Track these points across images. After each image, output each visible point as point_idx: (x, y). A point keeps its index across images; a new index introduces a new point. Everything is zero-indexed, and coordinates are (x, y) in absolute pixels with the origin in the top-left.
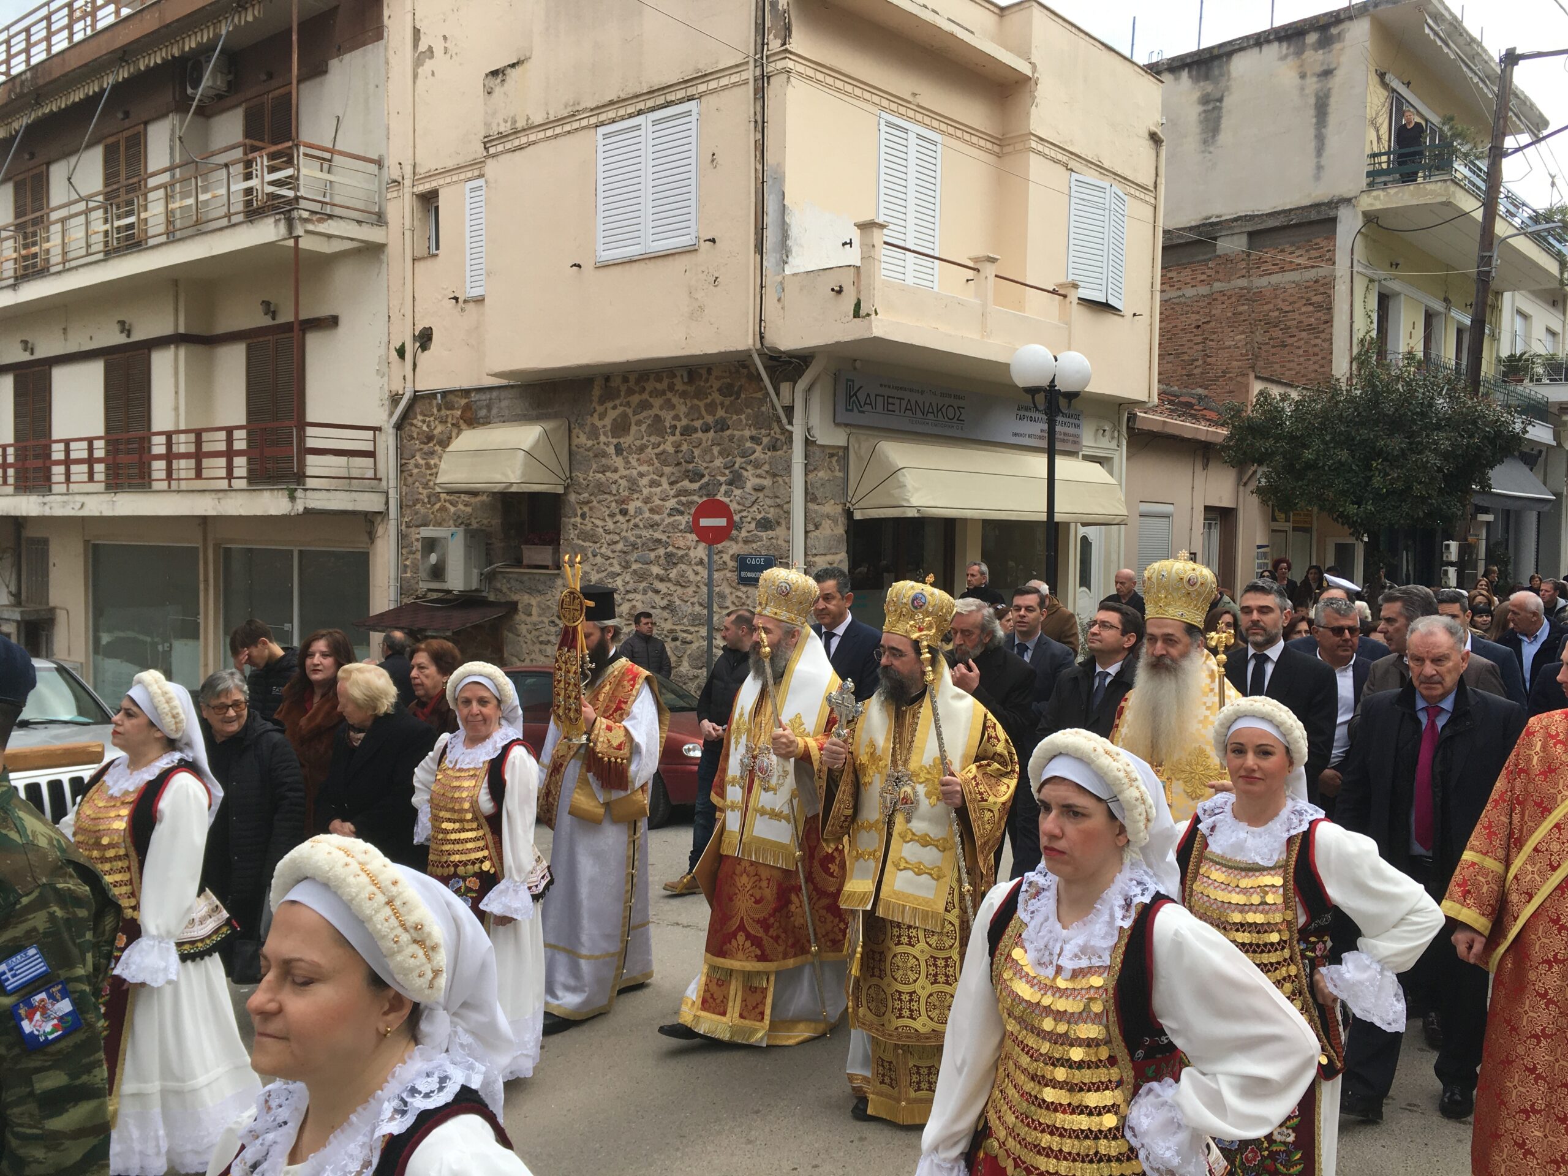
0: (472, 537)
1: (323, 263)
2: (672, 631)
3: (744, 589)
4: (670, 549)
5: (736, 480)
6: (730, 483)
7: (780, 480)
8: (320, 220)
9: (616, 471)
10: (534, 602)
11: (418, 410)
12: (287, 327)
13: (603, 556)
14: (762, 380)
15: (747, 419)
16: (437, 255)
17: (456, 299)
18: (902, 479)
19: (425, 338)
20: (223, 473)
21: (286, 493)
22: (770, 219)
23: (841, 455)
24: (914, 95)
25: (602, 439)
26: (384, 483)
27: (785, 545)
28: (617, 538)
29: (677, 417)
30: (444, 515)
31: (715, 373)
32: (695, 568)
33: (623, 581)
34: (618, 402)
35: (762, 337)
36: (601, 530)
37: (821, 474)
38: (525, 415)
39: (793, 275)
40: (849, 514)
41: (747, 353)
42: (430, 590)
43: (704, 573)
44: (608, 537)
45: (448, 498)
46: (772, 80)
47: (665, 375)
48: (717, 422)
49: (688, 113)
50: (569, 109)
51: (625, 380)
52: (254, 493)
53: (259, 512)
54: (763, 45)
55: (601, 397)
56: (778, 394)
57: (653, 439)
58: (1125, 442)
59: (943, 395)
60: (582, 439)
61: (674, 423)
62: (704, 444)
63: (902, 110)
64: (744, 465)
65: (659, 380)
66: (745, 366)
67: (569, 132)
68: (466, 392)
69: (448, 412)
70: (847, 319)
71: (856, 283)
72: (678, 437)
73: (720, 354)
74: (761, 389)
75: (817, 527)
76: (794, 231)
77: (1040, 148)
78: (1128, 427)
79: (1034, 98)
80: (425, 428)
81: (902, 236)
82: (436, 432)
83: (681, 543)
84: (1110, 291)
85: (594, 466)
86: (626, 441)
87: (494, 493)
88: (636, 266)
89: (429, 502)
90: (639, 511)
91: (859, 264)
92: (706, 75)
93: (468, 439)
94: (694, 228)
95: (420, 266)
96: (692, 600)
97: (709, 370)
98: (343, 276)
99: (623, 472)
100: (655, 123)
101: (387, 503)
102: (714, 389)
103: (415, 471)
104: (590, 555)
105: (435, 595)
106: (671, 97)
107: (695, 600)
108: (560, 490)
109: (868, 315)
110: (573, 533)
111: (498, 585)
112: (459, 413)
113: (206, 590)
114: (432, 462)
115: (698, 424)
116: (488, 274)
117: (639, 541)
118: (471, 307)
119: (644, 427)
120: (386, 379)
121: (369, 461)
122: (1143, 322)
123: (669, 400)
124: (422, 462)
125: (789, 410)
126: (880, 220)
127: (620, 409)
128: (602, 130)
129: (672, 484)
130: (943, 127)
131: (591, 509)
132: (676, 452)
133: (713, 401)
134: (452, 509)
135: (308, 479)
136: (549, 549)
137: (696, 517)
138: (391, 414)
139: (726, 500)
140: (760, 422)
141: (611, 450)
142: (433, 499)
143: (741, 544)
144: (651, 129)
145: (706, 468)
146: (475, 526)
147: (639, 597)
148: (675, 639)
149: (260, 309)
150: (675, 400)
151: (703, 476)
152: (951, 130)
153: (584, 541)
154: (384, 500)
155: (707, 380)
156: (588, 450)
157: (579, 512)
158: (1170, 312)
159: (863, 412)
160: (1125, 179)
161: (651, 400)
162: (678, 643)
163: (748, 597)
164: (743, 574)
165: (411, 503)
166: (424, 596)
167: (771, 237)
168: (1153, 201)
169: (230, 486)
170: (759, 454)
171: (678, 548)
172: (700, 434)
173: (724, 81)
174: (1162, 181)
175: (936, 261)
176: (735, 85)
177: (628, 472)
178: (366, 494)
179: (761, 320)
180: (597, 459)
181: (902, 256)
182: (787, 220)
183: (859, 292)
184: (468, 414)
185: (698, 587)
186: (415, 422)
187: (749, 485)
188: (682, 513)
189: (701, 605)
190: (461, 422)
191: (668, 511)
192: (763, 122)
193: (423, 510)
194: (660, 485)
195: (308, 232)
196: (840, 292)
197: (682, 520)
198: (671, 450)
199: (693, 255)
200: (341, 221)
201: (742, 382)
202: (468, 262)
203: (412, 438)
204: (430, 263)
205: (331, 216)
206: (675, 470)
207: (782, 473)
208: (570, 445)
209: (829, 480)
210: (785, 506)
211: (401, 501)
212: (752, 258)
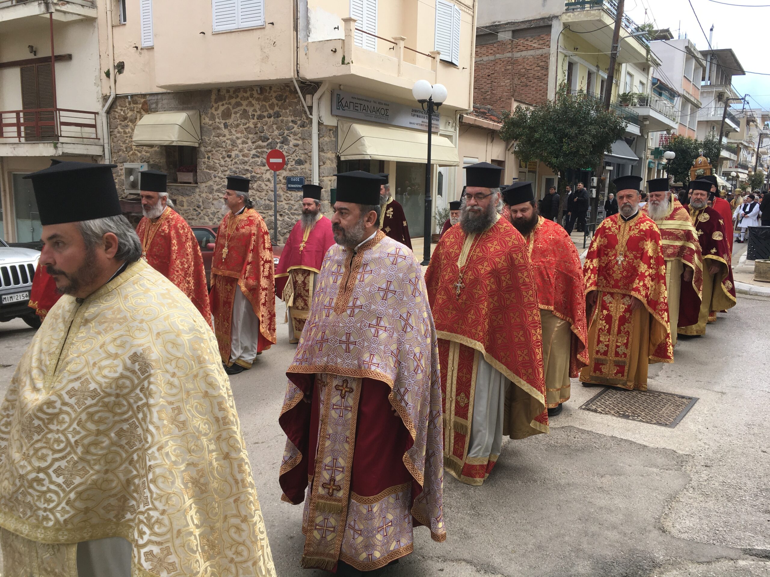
1: (64, 26)
3: (290, 192)
4: (253, 174)
5: (285, 141)
6: (282, 143)
7: (306, 142)
8: (63, 4)
9: (224, 136)
10: (184, 200)
11: (118, 104)
12: (45, 60)
13: (219, 177)
14: (297, 93)
15: (290, 111)
16: (125, 25)
17: (137, 48)
18: (362, 142)
19: (120, 67)
20: (16, 134)
21: (52, 145)
22: (301, 14)
23: (335, 130)
25: (217, 120)
26: (101, 141)
27: (309, 172)
28: (226, 169)
29: (255, 111)
30: (135, 157)
31: (273, 89)
32: (266, 183)
34: (224, 102)
35: (298, 72)
36: (218, 165)
37: (326, 139)
38: (176, 108)
39: (312, 42)
40: (338, 158)
41: (291, 80)
42: (131, 194)
43: (271, 185)
44: (222, 168)
45: (136, 148)
47: (248, 89)
48: (275, 113)
51: (228, 91)
52: (34, 145)
53: (37, 155)
55: (215, 99)
56: (305, 100)
57: (243, 121)
58: (458, 129)
59: (379, 103)
60: (207, 120)
61: (253, 113)
62: (269, 124)
64: (289, 134)
65: (246, 92)
66: (288, 86)
68: (144, 96)
69: (135, 106)
70: (339, 65)
71: (343, 47)
72: (256, 120)
73: (277, 80)
74: (296, 98)
75: (324, 163)
76: (312, 21)
78: (459, 121)
81: (361, 26)
82: (128, 115)
83: (259, 171)
84: (453, 56)
85: (213, 134)
86: (230, 121)
87: (161, 146)
88: (233, 34)
89: (126, 151)
90: (237, 156)
91: (344, 38)
93: (148, 119)
94: (263, 17)
95: (116, 30)
97: (271, 88)
98: (74, 34)
99: (228, 137)
101: (104, 151)
102: (273, 97)
103: (118, 135)
104: (213, 177)
105: (132, 197)
107: (266, 198)
108: (197, 145)
109: (349, 63)
110: (203, 167)
112: (141, 106)
113: (5, 196)
114: (127, 131)
115: (265, 114)
116: (155, 35)
117: (237, 170)
118: (145, 52)
119: (238, 115)
120: (100, 88)
121: (93, 129)
122: (467, 71)
123: (251, 102)
124: (122, 130)
125: (310, 108)
126: (352, 18)
127: (226, 106)
129: (253, 143)
131: (212, 155)
132: (255, 127)
133: (273, 103)
134: (139, 154)
135: (62, 138)
136: (191, 174)
137: (268, 159)
138: (104, 106)
139: (281, 150)
140: (296, 113)
141: (222, 126)
142: (128, 149)
143: (288, 172)
145: (270, 135)
146: (152, 162)
149: (28, 50)
150: (254, 102)
151: (269, 139)
153: (209, 170)
154: (102, 149)
155: (269, 93)
156: (210, 126)
157: (206, 156)
158: (478, 67)
159: (344, 110)
160: (460, 2)
161: (242, 102)
163: (292, 196)
164: (289, 186)
165: (116, 151)
166: (126, 197)
167: (301, 23)
168: (472, 13)
169: (20, 141)
170: (296, 128)
171: (257, 173)
172: (266, 119)
174: (476, 4)
175: (377, 38)
177: (231, 137)
178: (93, 146)
179: (297, 64)
180: (215, 130)
181: (361, 35)
182: (309, 15)
183: (344, 52)
184: (146, 107)
185: (268, 192)
186: (117, 110)
187: (291, 144)
188: (258, 157)
189: (269, 200)
190: (142, 111)
191: (252, 156)
193: (123, 155)
194: (247, 143)
195: (57, 10)
196: (335, 51)
197: (259, 160)
198: (252, 126)
199: (262, 30)
200: (73, 5)
201: (287, 93)
202: (142, 29)
203: (115, 118)
204: (121, 29)
205: (68, 2)
206: (254, 136)
207: (307, 138)
208: (200, 123)
209: (329, 142)
210: (309, 154)
211: (111, 150)
212: (292, 33)
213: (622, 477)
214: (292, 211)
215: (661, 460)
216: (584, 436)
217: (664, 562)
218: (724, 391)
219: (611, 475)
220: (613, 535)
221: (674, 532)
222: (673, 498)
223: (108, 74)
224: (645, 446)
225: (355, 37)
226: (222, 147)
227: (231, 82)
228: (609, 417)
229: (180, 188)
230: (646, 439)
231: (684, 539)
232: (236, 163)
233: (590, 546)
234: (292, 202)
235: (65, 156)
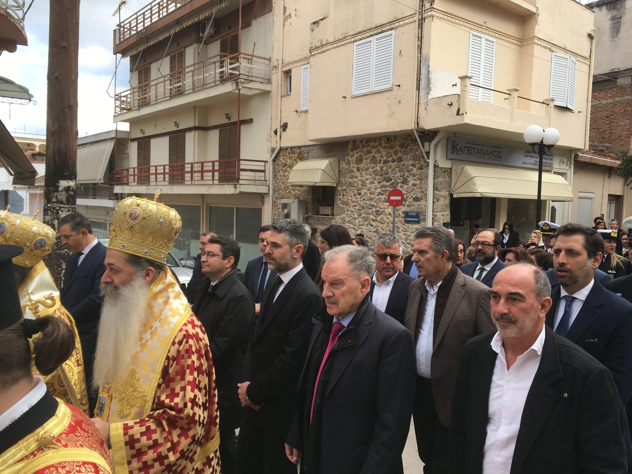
0: (301, 203)
1: (249, 98)
3: (407, 225)
4: (378, 208)
5: (405, 182)
6: (403, 183)
7: (423, 182)
8: (248, 83)
9: (357, 178)
11: (281, 154)
12: (235, 123)
13: (351, 211)
14: (417, 141)
15: (410, 157)
16: (290, 95)
17: (297, 111)
18: (474, 181)
19: (285, 127)
20: (211, 178)
21: (233, 185)
22: (423, 77)
23: (449, 172)
24: (485, 23)
25: (352, 165)
26: (268, 182)
27: (424, 207)
28: (356, 204)
29: (382, 157)
30: (290, 194)
31: (398, 139)
32: (387, 216)
33: (359, 221)
34: (358, 151)
35: (418, 124)
36: (350, 201)
37: (440, 179)
38: (322, 156)
39: (432, 99)
40: (451, 195)
41: (412, 131)
43: (392, 219)
44: (353, 204)
45: (292, 188)
46: (426, 20)
47: (377, 140)
48: (398, 159)
49: (391, 35)
50: (343, 36)
51: (362, 142)
52: (222, 186)
53: (223, 193)
54: (423, 6)
55: (352, 148)
56: (423, 147)
57: (372, 165)
58: (573, 167)
59: (492, 147)
60: (344, 165)
61: (380, 159)
62: (392, 167)
63: (480, 29)
64: (408, 176)
65: (375, 141)
66: (410, 136)
67: (343, 45)
68: (300, 147)
69: (293, 155)
70: (454, 116)
71: (458, 101)
72: (382, 164)
73: (401, 131)
74: (417, 145)
75: (438, 200)
76: (433, 81)
77: (539, 42)
78: (574, 160)
79: (537, 21)
81: (478, 81)
82: (288, 163)
83: (382, 206)
84: (568, 102)
85: (348, 176)
86: (361, 166)
87: (309, 186)
88: (368, 96)
90: (366, 194)
91: (459, 93)
92: (399, 19)
93: (301, 165)
94: (391, 81)
95: (284, 99)
96: (386, 229)
97: (395, 138)
98: (255, 103)
99: (359, 178)
100: (377, 39)
101: (269, 190)
102: (397, 145)
103: (280, 178)
104: (346, 210)
106: (384, 29)
108: (335, 185)
109: (463, 114)
110: (339, 202)
111: (310, 222)
112: (297, 155)
113: (203, 222)
114: (286, 174)
115: (390, 159)
116: (310, 101)
117: (365, 205)
118: (303, 114)
119: (368, 160)
120: (270, 142)
121: (263, 174)
122: (583, 115)
123: (379, 150)
124: (282, 174)
125: (428, 153)
126: (469, 75)
127: (359, 154)
128: (356, 43)
129: (379, 183)
130: (497, 35)
131: (346, 193)
132: (381, 170)
133: (397, 150)
134: (293, 192)
135: (240, 181)
136: (330, 208)
137: (389, 196)
138: (271, 156)
139: (401, 189)
140: (415, 158)
141: (355, 169)
142: (286, 189)
143: (406, 207)
144: (375, 42)
145: (393, 177)
146: (301, 199)
147: (364, 227)
149: (225, 117)
150: (381, 150)
151: (392, 180)
152: (500, 37)
153: (344, 205)
155: (394, 142)
156: (346, 169)
157: (342, 194)
158: (595, 110)
159: (459, 154)
160: (576, 54)
161: (372, 150)
163: (408, 228)
164: (407, 219)
165: (278, 190)
167: (423, 83)
168: (589, 63)
169: (213, 183)
170: (415, 171)
171: (381, 208)
172: (391, 163)
173: (406, 22)
174: (593, 55)
175: (492, 91)
176: (410, 23)
177: (361, 178)
178: (261, 186)
179: (418, 117)
180: (349, 173)
181: (477, 90)
182: (430, 76)
183: (459, 105)
184: (300, 156)
185: (388, 224)
186: (280, 159)
187: (410, 184)
188: (382, 194)
190: (297, 159)
191: (377, 194)
192: (422, 37)
193: (282, 193)
194: (374, 183)
195: (243, 87)
196: (451, 105)
197: (383, 197)
198: (379, 169)
199: (391, 92)
200: (255, 83)
201: (409, 142)
202: (302, 97)
203: (279, 165)
204: (287, 98)
205: (251, 81)
206: (380, 177)
207: (424, 179)
208: (339, 167)
209: (443, 182)
210: (425, 192)
211: (274, 189)
212: (415, 92)
214: (408, 241)
223: (276, 132)
225: (470, 91)
226: (354, 186)
227: (363, 135)
229: (320, 219)
232: (364, 199)
234: (409, 233)
235: (242, 193)
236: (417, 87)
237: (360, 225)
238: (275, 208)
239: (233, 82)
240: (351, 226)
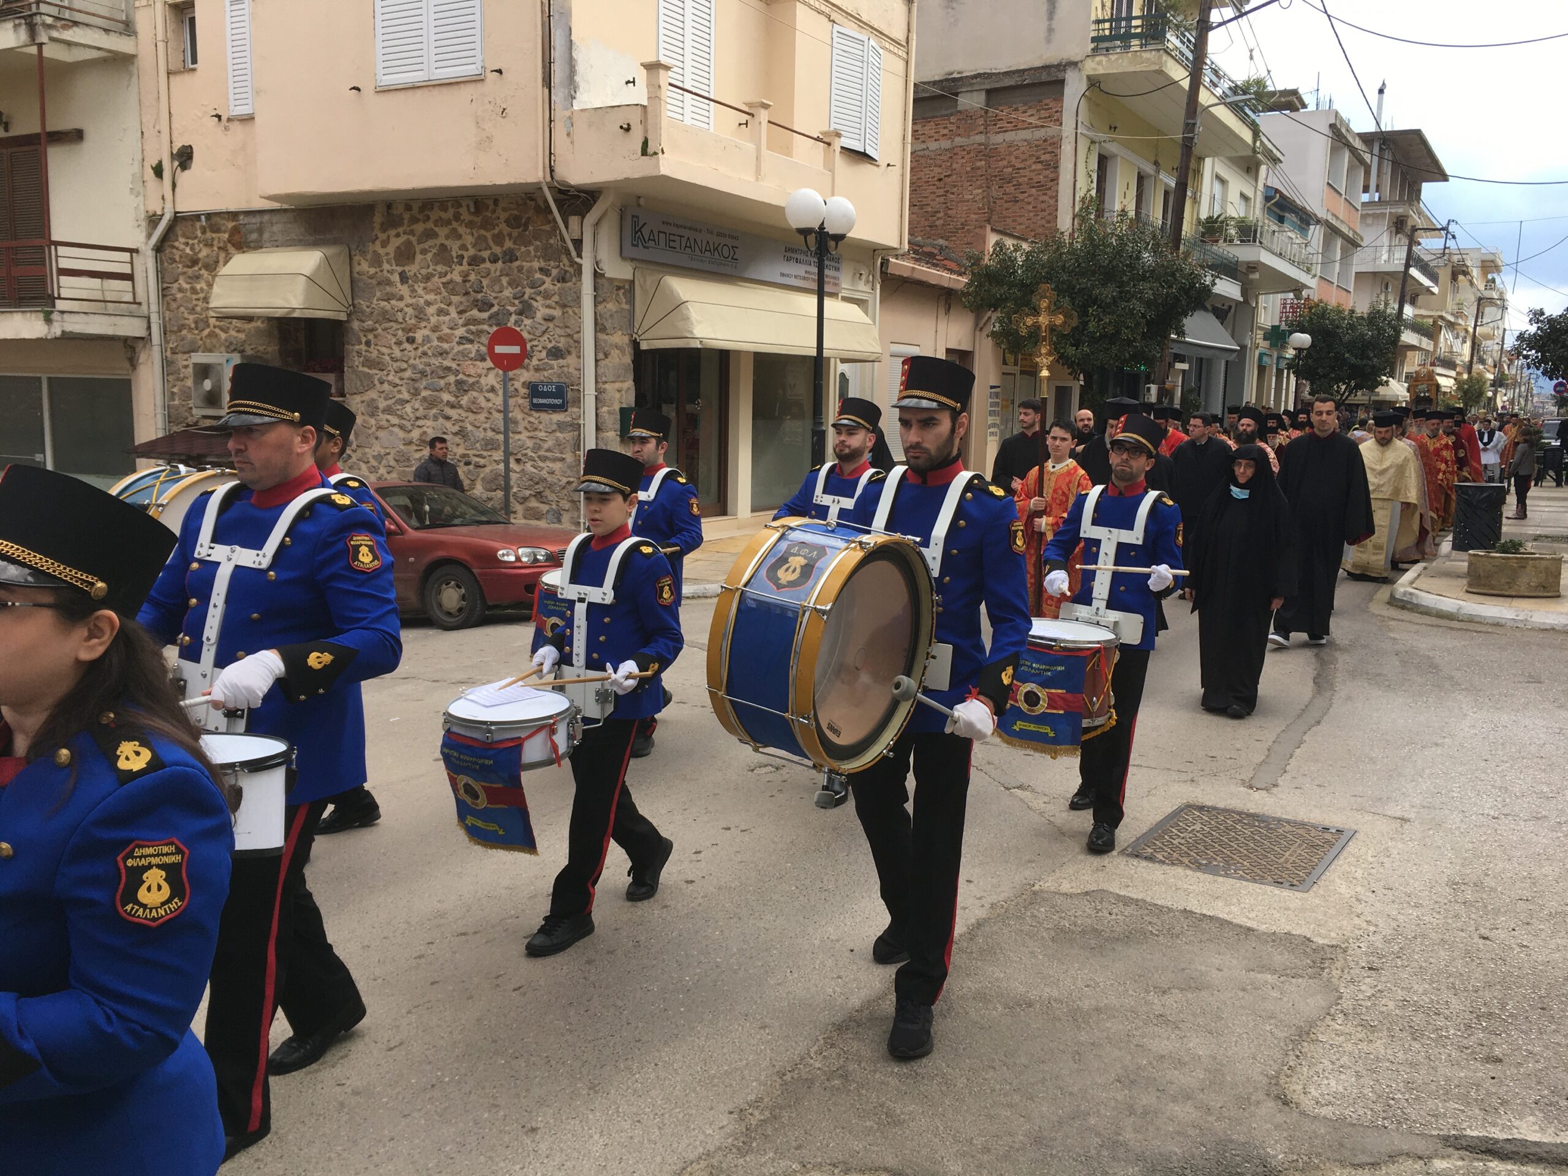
1: (69, 70)
2: (464, 456)
3: (536, 415)
4: (461, 376)
5: (526, 310)
6: (520, 313)
7: (570, 311)
8: (65, 27)
9: (401, 298)
11: (180, 233)
13: (390, 383)
14: (551, 212)
15: (536, 250)
16: (194, 70)
17: (219, 117)
18: (685, 312)
19: (184, 157)
21: (41, 315)
22: (558, 54)
23: (628, 289)
25: (386, 266)
26: (144, 307)
27: (576, 373)
28: (405, 365)
29: (464, 247)
30: (214, 341)
31: (502, 205)
32: (487, 395)
33: (413, 408)
34: (401, 230)
35: (552, 171)
36: (387, 358)
37: (610, 306)
38: (300, 241)
39: (581, 110)
40: (636, 344)
41: (538, 187)
42: (205, 417)
43: (498, 400)
44: (395, 365)
45: (218, 323)
47: (450, 204)
48: (505, 253)
51: (408, 208)
53: (10, 335)
55: (382, 224)
56: (567, 227)
57: (440, 268)
58: (878, 286)
59: (719, 234)
60: (364, 266)
61: (460, 252)
62: (493, 275)
64: (533, 296)
65: (444, 209)
66: (532, 199)
68: (234, 215)
69: (214, 235)
70: (636, 157)
71: (644, 121)
72: (465, 267)
73: (509, 185)
74: (549, 222)
75: (606, 356)
76: (580, 68)
78: (881, 272)
80: (188, 251)
81: (680, 77)
82: (201, 255)
83: (472, 371)
84: (867, 141)
85: (378, 294)
86: (411, 269)
87: (270, 319)
88: (419, 92)
89: (197, 328)
90: (427, 340)
91: (645, 103)
93: (241, 263)
94: (479, 57)
95: (175, 80)
96: (484, 426)
97: (496, 202)
98: (87, 87)
99: (409, 300)
101: (149, 328)
102: (502, 220)
103: (179, 296)
104: (376, 382)
105: (208, 423)
107: (488, 426)
108: (343, 317)
109: (656, 153)
110: (357, 361)
112: (226, 236)
114: (198, 287)
115: (486, 254)
116: (255, 93)
117: (428, 368)
118: (236, 127)
119: (429, 256)
120: (141, 198)
121: (129, 283)
122: (896, 172)
123: (454, 230)
124: (188, 286)
125: (578, 243)
126: (663, 61)
127: (403, 238)
129: (460, 313)
131: (376, 337)
132: (464, 281)
133: (501, 232)
134: (223, 336)
135: (58, 302)
136: (332, 377)
137: (491, 349)
138: (149, 236)
139: (518, 329)
140: (548, 254)
141: (396, 278)
142: (201, 325)
143: (532, 372)
145: (495, 298)
146: (249, 352)
147: (429, 423)
148: (468, 463)
150: (462, 230)
151: (492, 305)
153: (370, 368)
154: (145, 325)
155: (494, 211)
156: (371, 277)
157: (364, 340)
158: (919, 162)
159: (647, 248)
160: (881, 33)
161: (436, 229)
162: (471, 467)
163: (540, 423)
164: (535, 401)
165: (175, 329)
166: (196, 424)
167: (559, 72)
168: (905, 56)
170: (548, 284)
171: (469, 376)
172: (488, 265)
174: (914, 36)
175: (712, 103)
177: (414, 301)
178: (127, 318)
179: (551, 153)
180: (382, 287)
181: (680, 98)
182: (574, 54)
183: (646, 131)
184: (237, 238)
185: (490, 413)
186: (176, 244)
187: (539, 316)
188: (471, 342)
189: (493, 430)
190: (229, 246)
191: (457, 339)
193: (189, 336)
194: (448, 314)
195: (52, 39)
196: (628, 129)
197: (472, 348)
198: (459, 279)
199: (479, 85)
200: (87, 28)
201: (531, 213)
202: (231, 80)
203: (174, 261)
204: (187, 78)
205: (76, 23)
206: (463, 299)
207: (572, 304)
208: (351, 272)
209: (617, 312)
210: (576, 336)
211: (165, 327)
212: (539, 91)
213: (1203, 993)
214: (542, 453)
215: (1280, 958)
216: (1128, 911)
217: (1286, 1166)
218: (1406, 816)
219: (1182, 990)
220: (1185, 1112)
221: (1307, 1103)
222: (1304, 1033)
223: (158, 171)
224: (1249, 929)
225: (669, 100)
226: (396, 321)
227: (413, 190)
228: (1180, 870)
230: (1252, 915)
231: (1325, 1118)
232: (425, 354)
233: (1140, 1137)
234: (542, 435)
235: (69, 338)
236: (543, 80)
237: (418, 418)
238: (171, 378)
239: (17, 21)
240: (395, 420)
